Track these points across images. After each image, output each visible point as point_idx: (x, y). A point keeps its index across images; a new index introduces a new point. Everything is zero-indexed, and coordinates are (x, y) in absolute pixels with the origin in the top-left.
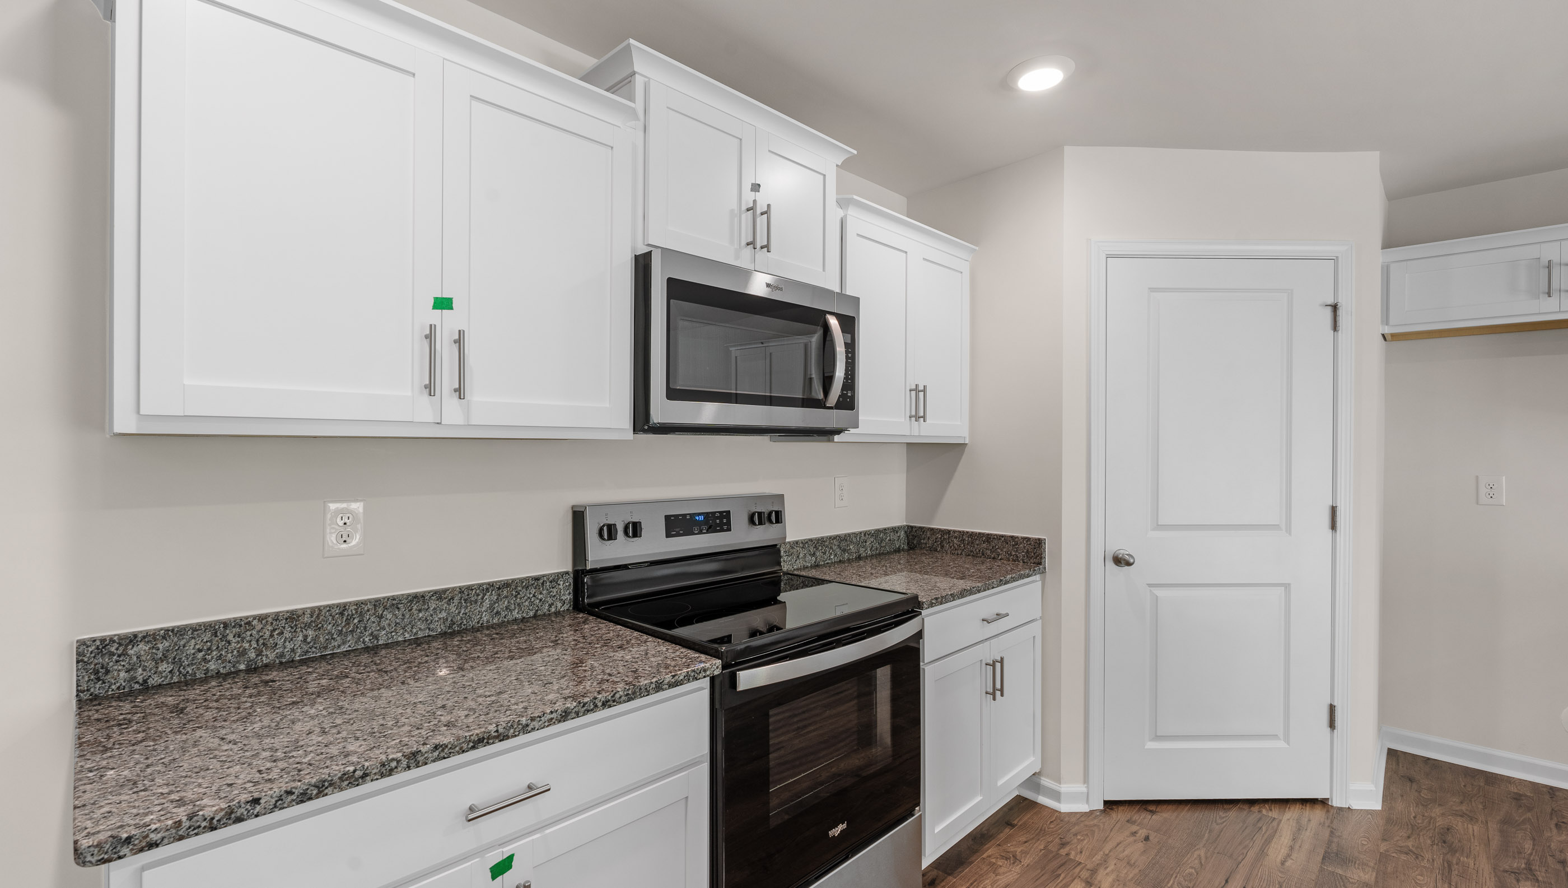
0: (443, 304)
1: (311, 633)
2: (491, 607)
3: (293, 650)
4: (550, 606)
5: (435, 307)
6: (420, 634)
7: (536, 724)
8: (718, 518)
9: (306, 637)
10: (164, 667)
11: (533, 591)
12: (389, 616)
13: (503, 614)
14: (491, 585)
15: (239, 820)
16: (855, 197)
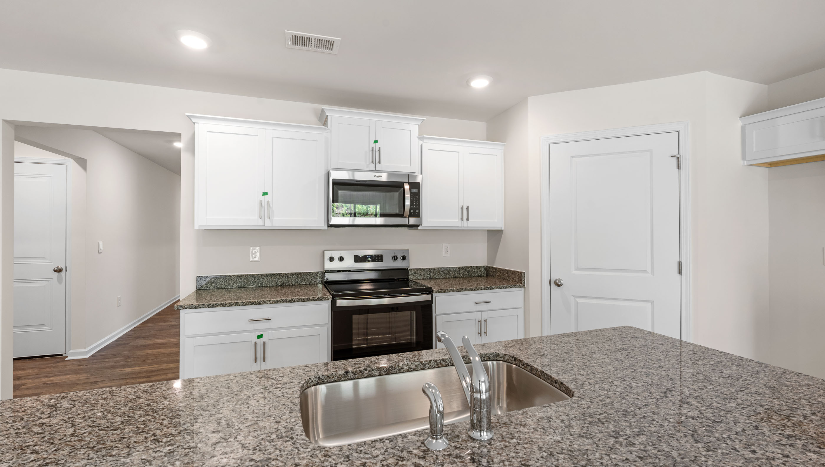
0: (265, 194)
1: (245, 281)
2: (295, 280)
3: (241, 285)
4: (315, 282)
5: (263, 195)
6: (274, 285)
7: (268, 302)
8: (377, 257)
9: (244, 282)
10: (213, 285)
11: (309, 276)
12: (266, 279)
13: (299, 282)
14: (295, 273)
15: (200, 308)
16: (425, 136)
